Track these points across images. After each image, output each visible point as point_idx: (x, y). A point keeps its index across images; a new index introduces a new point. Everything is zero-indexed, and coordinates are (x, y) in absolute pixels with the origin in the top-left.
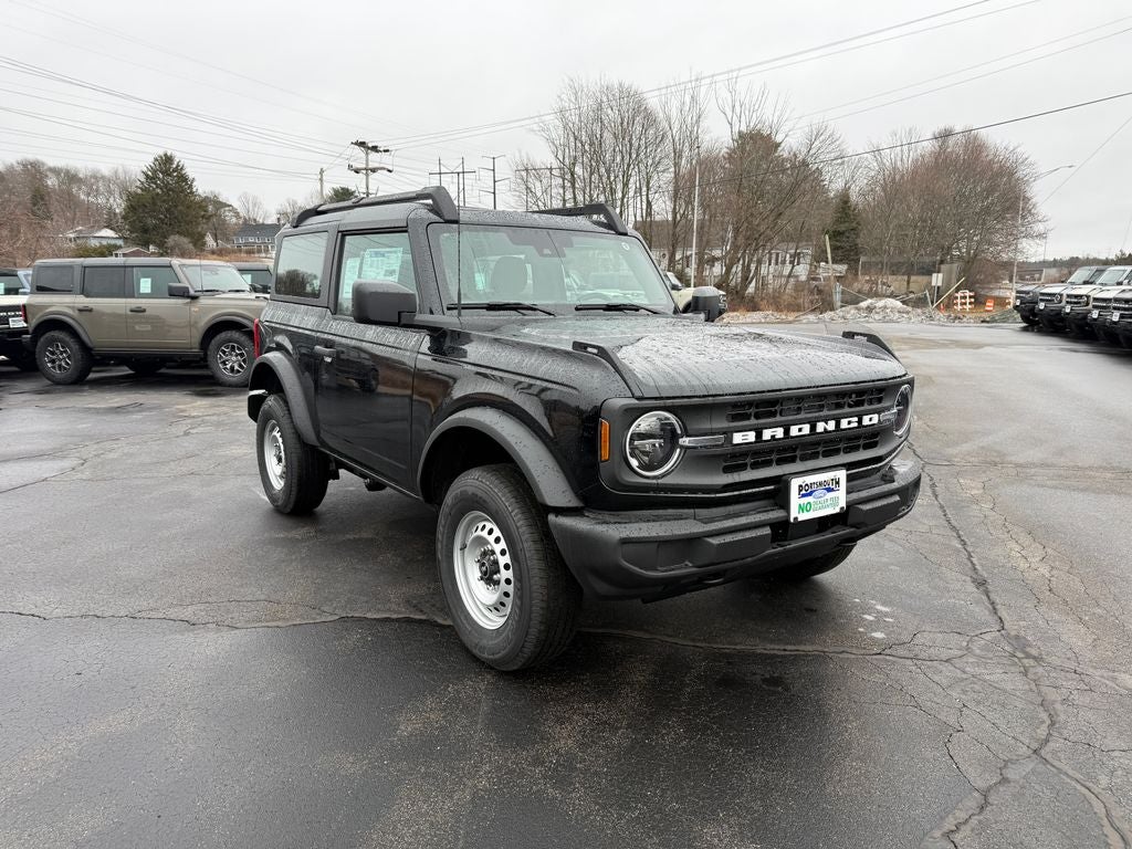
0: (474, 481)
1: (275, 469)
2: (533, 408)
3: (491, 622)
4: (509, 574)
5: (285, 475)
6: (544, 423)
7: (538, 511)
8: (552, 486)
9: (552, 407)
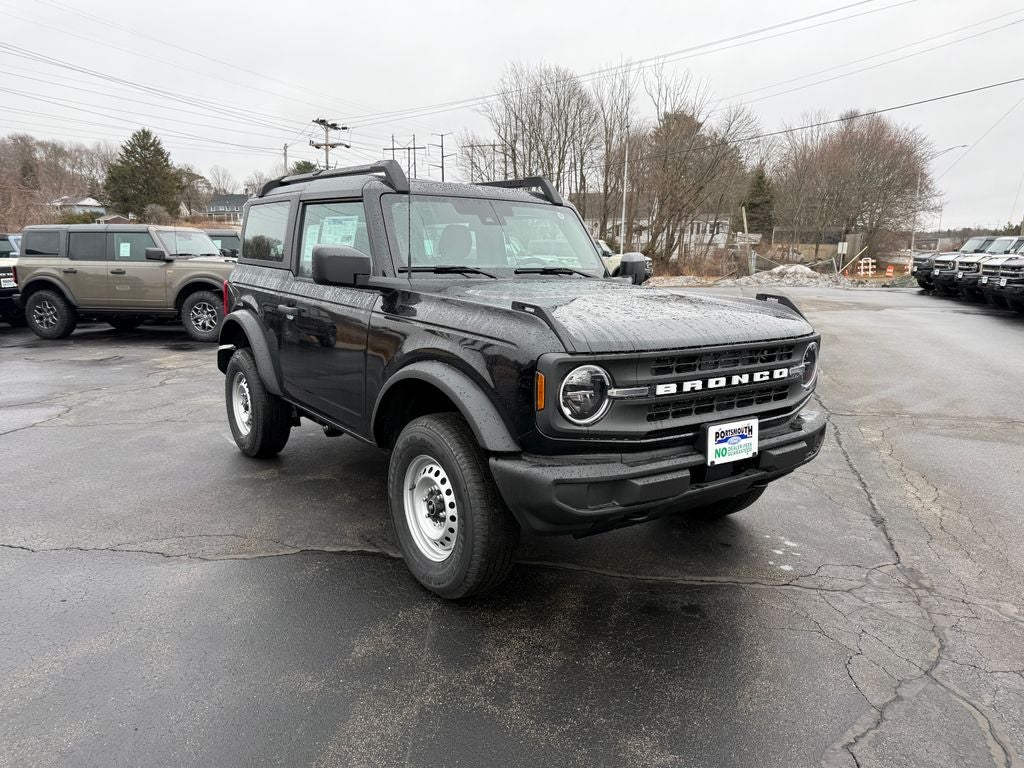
0: (422, 428)
1: (242, 417)
2: (477, 363)
3: (437, 555)
4: (453, 512)
5: (251, 422)
6: (486, 376)
7: (480, 455)
8: (493, 432)
9: (493, 361)
